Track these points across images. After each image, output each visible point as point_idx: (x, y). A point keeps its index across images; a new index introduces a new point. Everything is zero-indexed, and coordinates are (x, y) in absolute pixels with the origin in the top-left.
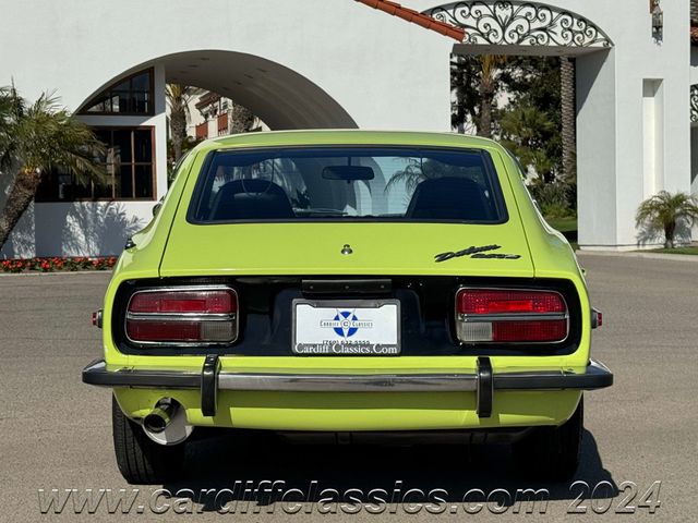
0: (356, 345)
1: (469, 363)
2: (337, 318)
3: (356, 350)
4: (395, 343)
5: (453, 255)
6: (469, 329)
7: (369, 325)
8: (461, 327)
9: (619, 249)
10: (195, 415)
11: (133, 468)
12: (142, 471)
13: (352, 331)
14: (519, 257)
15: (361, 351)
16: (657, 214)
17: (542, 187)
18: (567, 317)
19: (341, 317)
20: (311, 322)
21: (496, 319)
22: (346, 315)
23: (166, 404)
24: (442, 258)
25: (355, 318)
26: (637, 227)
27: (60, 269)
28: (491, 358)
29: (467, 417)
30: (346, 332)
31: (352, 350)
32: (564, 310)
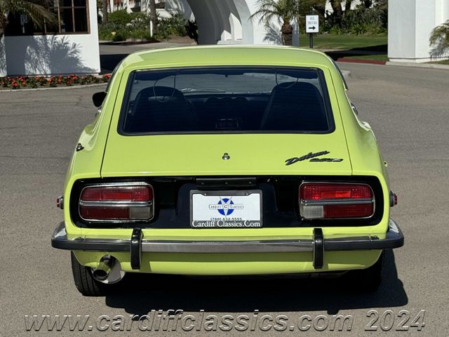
0: (233, 222)
1: (308, 232)
2: (220, 203)
3: (233, 225)
4: (259, 219)
5: (298, 160)
6: (308, 210)
7: (241, 207)
8: (303, 208)
9: (417, 61)
10: (126, 266)
11: (86, 287)
12: (92, 289)
13: (230, 212)
14: (342, 160)
15: (236, 225)
16: (444, 36)
17: (363, 11)
18: (374, 201)
19: (223, 202)
20: (203, 206)
21: (326, 203)
22: (226, 200)
23: (107, 259)
24: (290, 162)
25: (232, 203)
26: (430, 45)
27: (25, 86)
28: (323, 228)
29: (307, 266)
30: (226, 212)
31: (230, 225)
32: (372, 197)
